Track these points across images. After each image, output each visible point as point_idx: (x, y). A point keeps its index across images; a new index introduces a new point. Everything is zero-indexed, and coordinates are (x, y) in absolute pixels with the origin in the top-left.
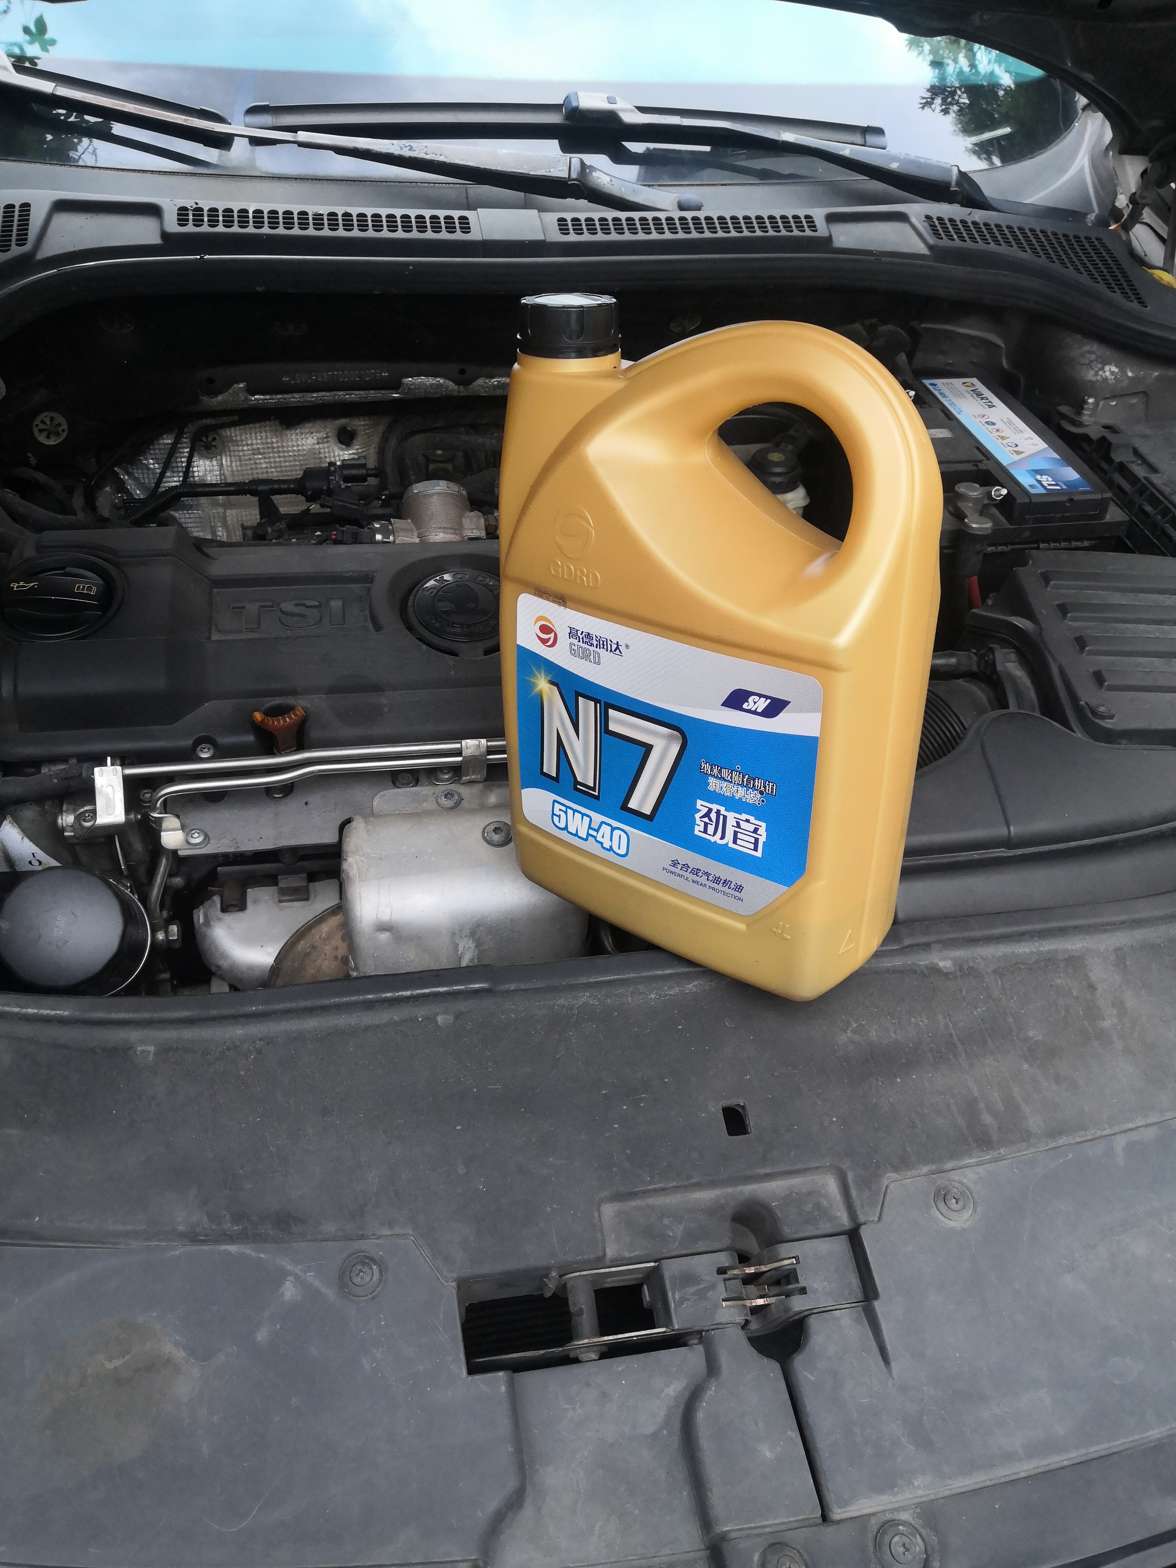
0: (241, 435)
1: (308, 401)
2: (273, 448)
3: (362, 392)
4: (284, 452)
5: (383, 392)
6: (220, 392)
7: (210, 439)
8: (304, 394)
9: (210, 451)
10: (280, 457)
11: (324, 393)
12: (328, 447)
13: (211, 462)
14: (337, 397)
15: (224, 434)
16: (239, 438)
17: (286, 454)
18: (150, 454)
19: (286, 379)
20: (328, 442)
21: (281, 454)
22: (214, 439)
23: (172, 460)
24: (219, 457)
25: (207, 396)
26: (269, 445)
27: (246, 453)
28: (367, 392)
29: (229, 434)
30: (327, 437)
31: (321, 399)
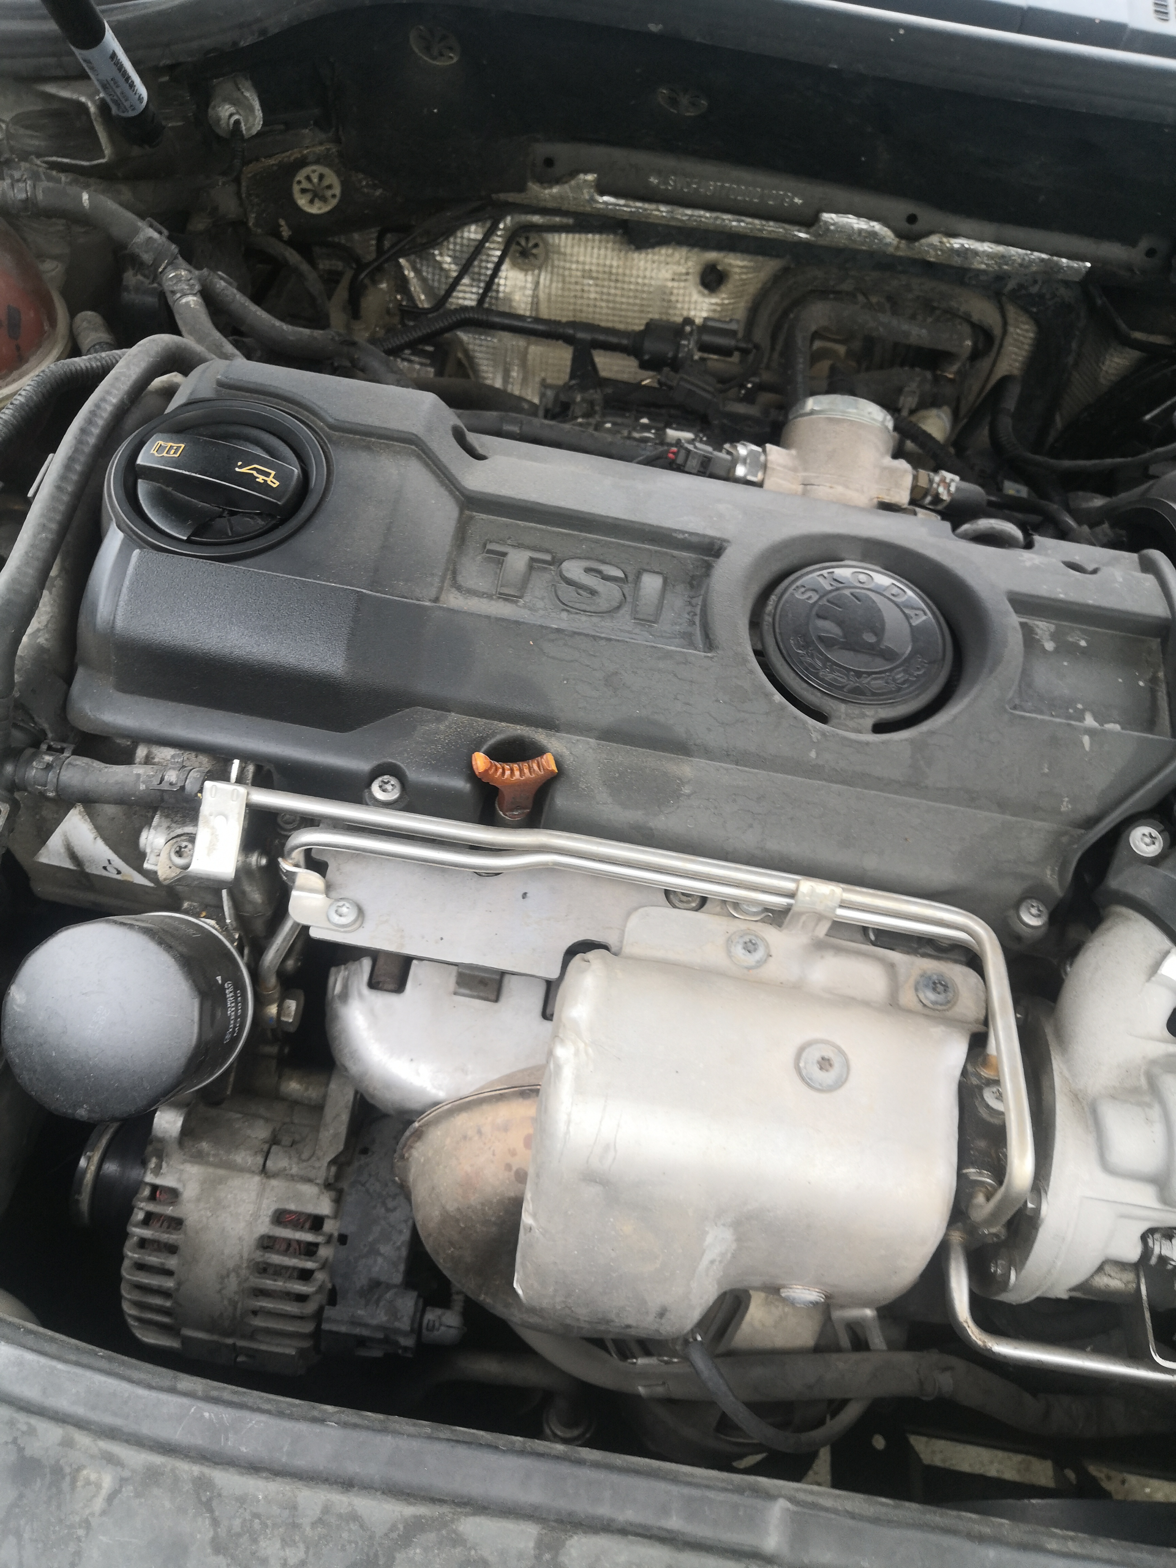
0: (573, 246)
1: (677, 219)
2: (611, 273)
3: (757, 222)
4: (624, 282)
5: (787, 226)
6: (558, 181)
7: (530, 245)
8: (675, 208)
9: (527, 261)
10: (616, 288)
11: (702, 213)
12: (685, 288)
13: (526, 275)
14: (718, 222)
15: (551, 241)
16: (568, 251)
17: (626, 286)
18: (449, 249)
19: (654, 180)
20: (686, 280)
21: (619, 285)
22: (536, 246)
23: (476, 263)
24: (536, 272)
25: (538, 184)
26: (607, 269)
27: (574, 273)
28: (764, 222)
29: (557, 241)
30: (687, 274)
31: (696, 221)
